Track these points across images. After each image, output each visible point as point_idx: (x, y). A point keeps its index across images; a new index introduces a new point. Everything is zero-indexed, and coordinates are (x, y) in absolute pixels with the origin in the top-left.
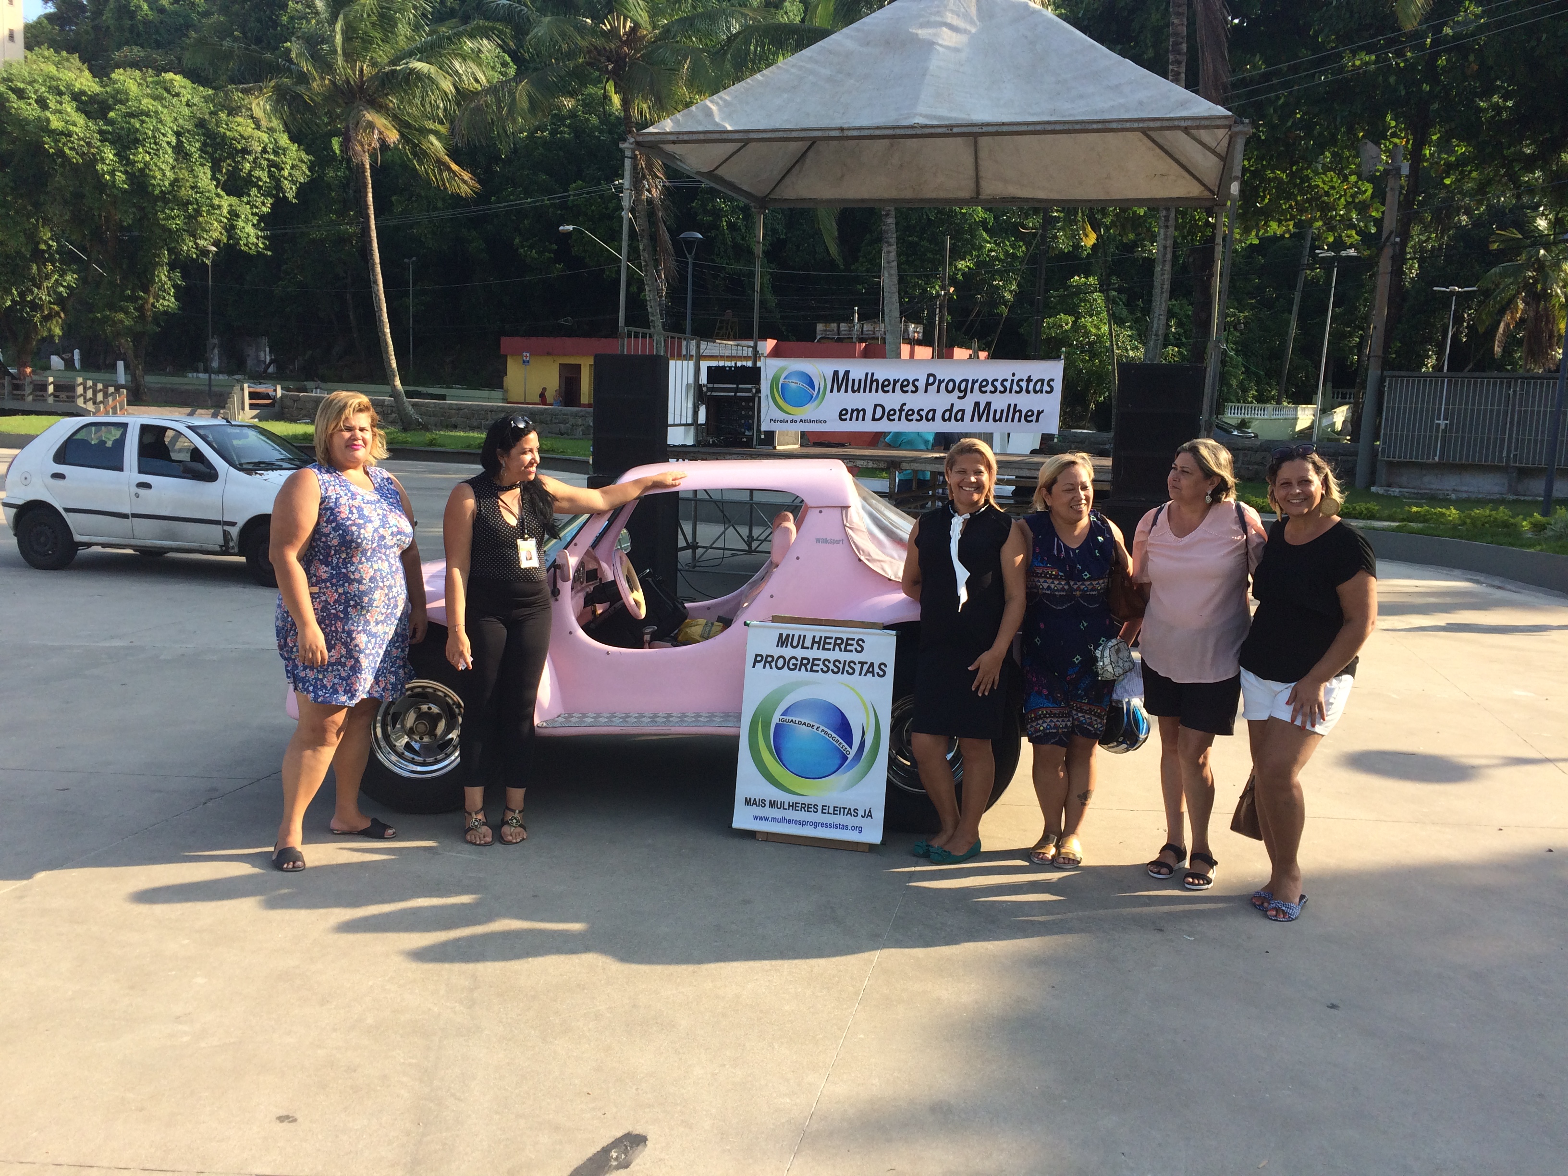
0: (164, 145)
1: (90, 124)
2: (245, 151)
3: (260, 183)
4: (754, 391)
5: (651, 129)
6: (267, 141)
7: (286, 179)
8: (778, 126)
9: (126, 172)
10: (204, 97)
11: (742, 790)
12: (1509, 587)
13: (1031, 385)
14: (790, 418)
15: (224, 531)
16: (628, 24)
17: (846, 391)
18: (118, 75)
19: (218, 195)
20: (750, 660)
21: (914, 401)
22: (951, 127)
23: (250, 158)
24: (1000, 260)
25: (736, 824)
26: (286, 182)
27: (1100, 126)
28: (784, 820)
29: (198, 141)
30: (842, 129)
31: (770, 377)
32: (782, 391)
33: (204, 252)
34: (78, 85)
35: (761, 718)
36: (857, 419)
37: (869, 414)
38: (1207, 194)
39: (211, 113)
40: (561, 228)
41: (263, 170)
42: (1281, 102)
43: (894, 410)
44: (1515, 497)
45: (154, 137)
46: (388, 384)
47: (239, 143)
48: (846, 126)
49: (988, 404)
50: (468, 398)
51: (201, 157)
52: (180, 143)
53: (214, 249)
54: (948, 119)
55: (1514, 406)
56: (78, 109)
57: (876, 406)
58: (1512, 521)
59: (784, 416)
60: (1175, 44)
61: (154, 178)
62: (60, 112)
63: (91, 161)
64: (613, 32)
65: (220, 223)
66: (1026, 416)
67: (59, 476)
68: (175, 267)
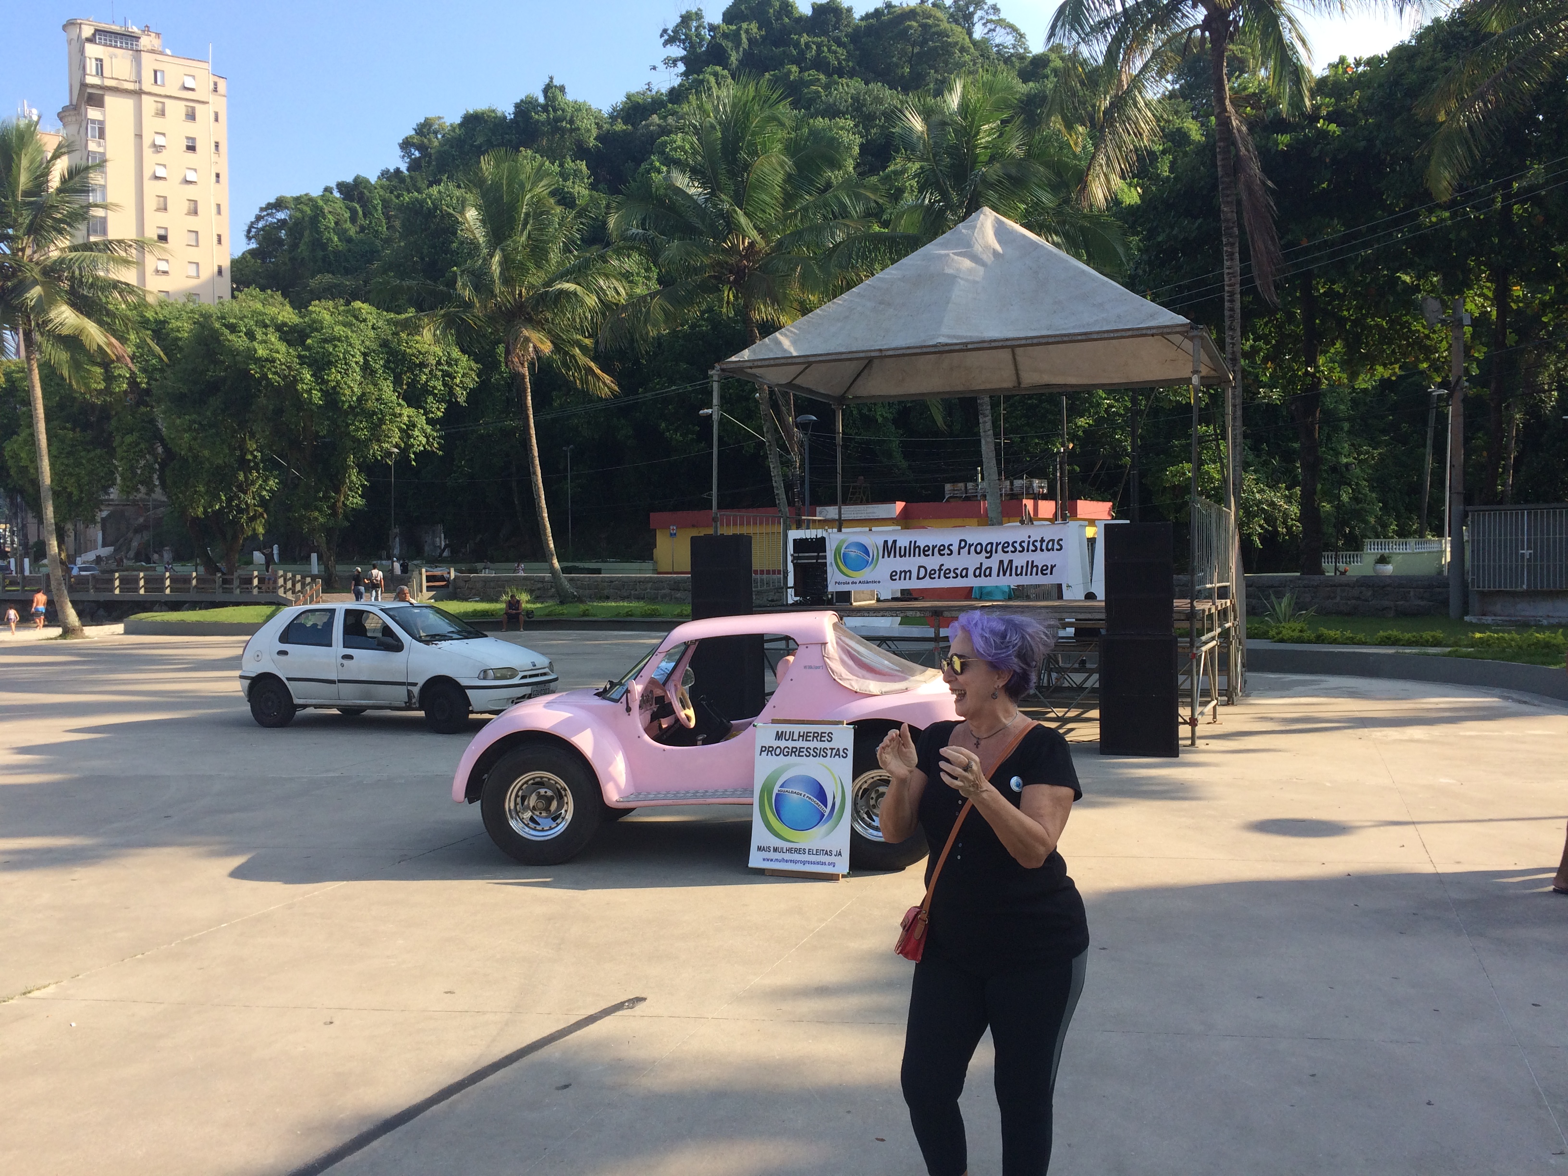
0: (353, 365)
1: (291, 350)
2: (422, 365)
3: (436, 391)
5: (733, 358)
6: (441, 354)
7: (457, 386)
8: (829, 350)
9: (321, 390)
10: (387, 321)
11: (755, 843)
13: (1044, 544)
15: (408, 690)
16: (747, 240)
17: (895, 556)
18: (315, 306)
19: (399, 405)
20: (757, 750)
21: (950, 562)
22: (966, 344)
23: (427, 371)
24: (1120, 415)
25: (751, 864)
26: (458, 389)
28: (783, 860)
29: (382, 359)
31: (834, 548)
32: (844, 559)
33: (389, 454)
34: (280, 318)
35: (766, 790)
36: (905, 579)
37: (914, 575)
39: (393, 334)
40: (701, 412)
41: (438, 379)
42: (1361, 259)
43: (935, 570)
45: (345, 358)
46: (547, 562)
47: (417, 358)
48: (886, 347)
49: (1011, 562)
50: (622, 571)
51: (384, 372)
52: (366, 362)
53: (396, 450)
54: (965, 337)
56: (280, 339)
57: (920, 567)
59: (846, 579)
60: (1227, 228)
61: (345, 395)
62: (265, 342)
63: (292, 382)
64: (734, 249)
65: (400, 429)
66: (1042, 570)
67: (283, 653)
68: (362, 467)
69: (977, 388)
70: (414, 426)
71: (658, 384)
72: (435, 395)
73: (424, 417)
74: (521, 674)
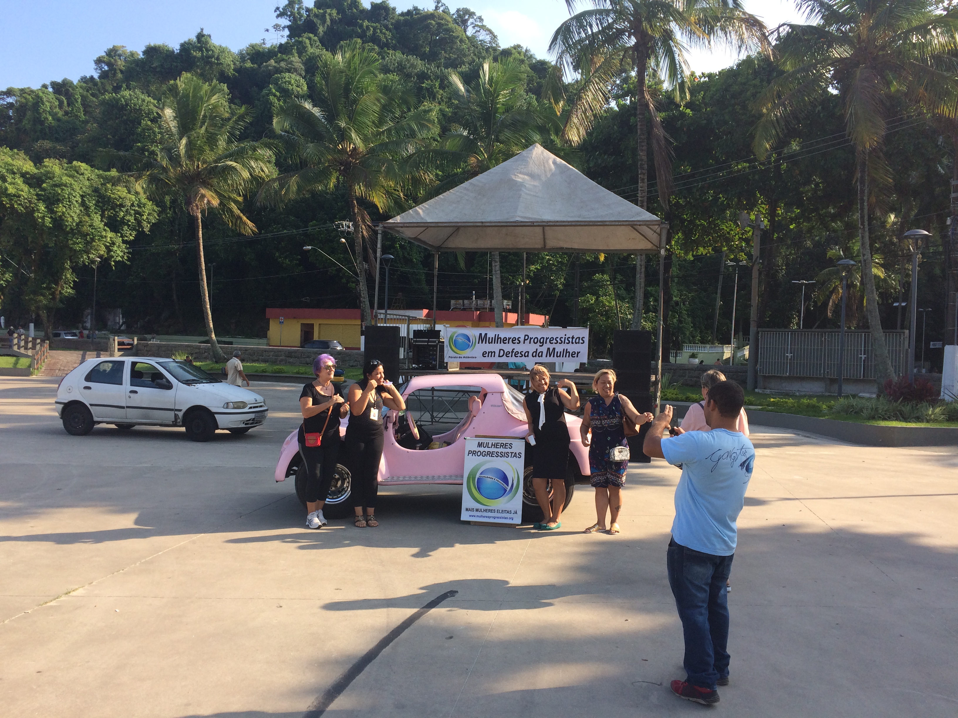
0: (75, 203)
1: (31, 190)
2: (121, 206)
3: (130, 223)
4: (437, 342)
5: (391, 221)
6: (134, 200)
7: (144, 220)
9: (51, 218)
10: (98, 175)
11: (464, 505)
12: (812, 436)
13: (574, 340)
14: (458, 356)
15: (175, 414)
16: (352, 146)
17: (486, 343)
18: (47, 162)
19: (105, 230)
20: (467, 453)
21: (519, 348)
22: (533, 222)
23: (124, 209)
24: (555, 266)
25: (462, 519)
26: (145, 223)
27: (601, 223)
28: (482, 516)
29: (94, 200)
30: (482, 222)
31: (447, 337)
32: (454, 343)
33: (93, 262)
34: (25, 169)
35: (472, 476)
36: (491, 356)
37: (497, 354)
38: (655, 248)
39: (102, 184)
40: (304, 248)
41: (131, 215)
42: (700, 186)
43: (509, 352)
44: (829, 394)
45: (69, 198)
46: (207, 336)
47: (118, 201)
48: (483, 221)
49: (554, 349)
50: (246, 344)
51: (95, 209)
52: (83, 201)
53: (99, 259)
54: (531, 218)
55: (825, 346)
56: (24, 182)
57: (500, 350)
58: (817, 404)
59: (456, 355)
60: (641, 165)
61: (67, 221)
62: (14, 184)
63: (31, 212)
64: (344, 150)
65: (105, 246)
66: (572, 354)
67: (89, 388)
68: (75, 269)
69: (521, 247)
70: (114, 244)
71: (275, 228)
72: (129, 226)
73: (121, 239)
74: (249, 406)
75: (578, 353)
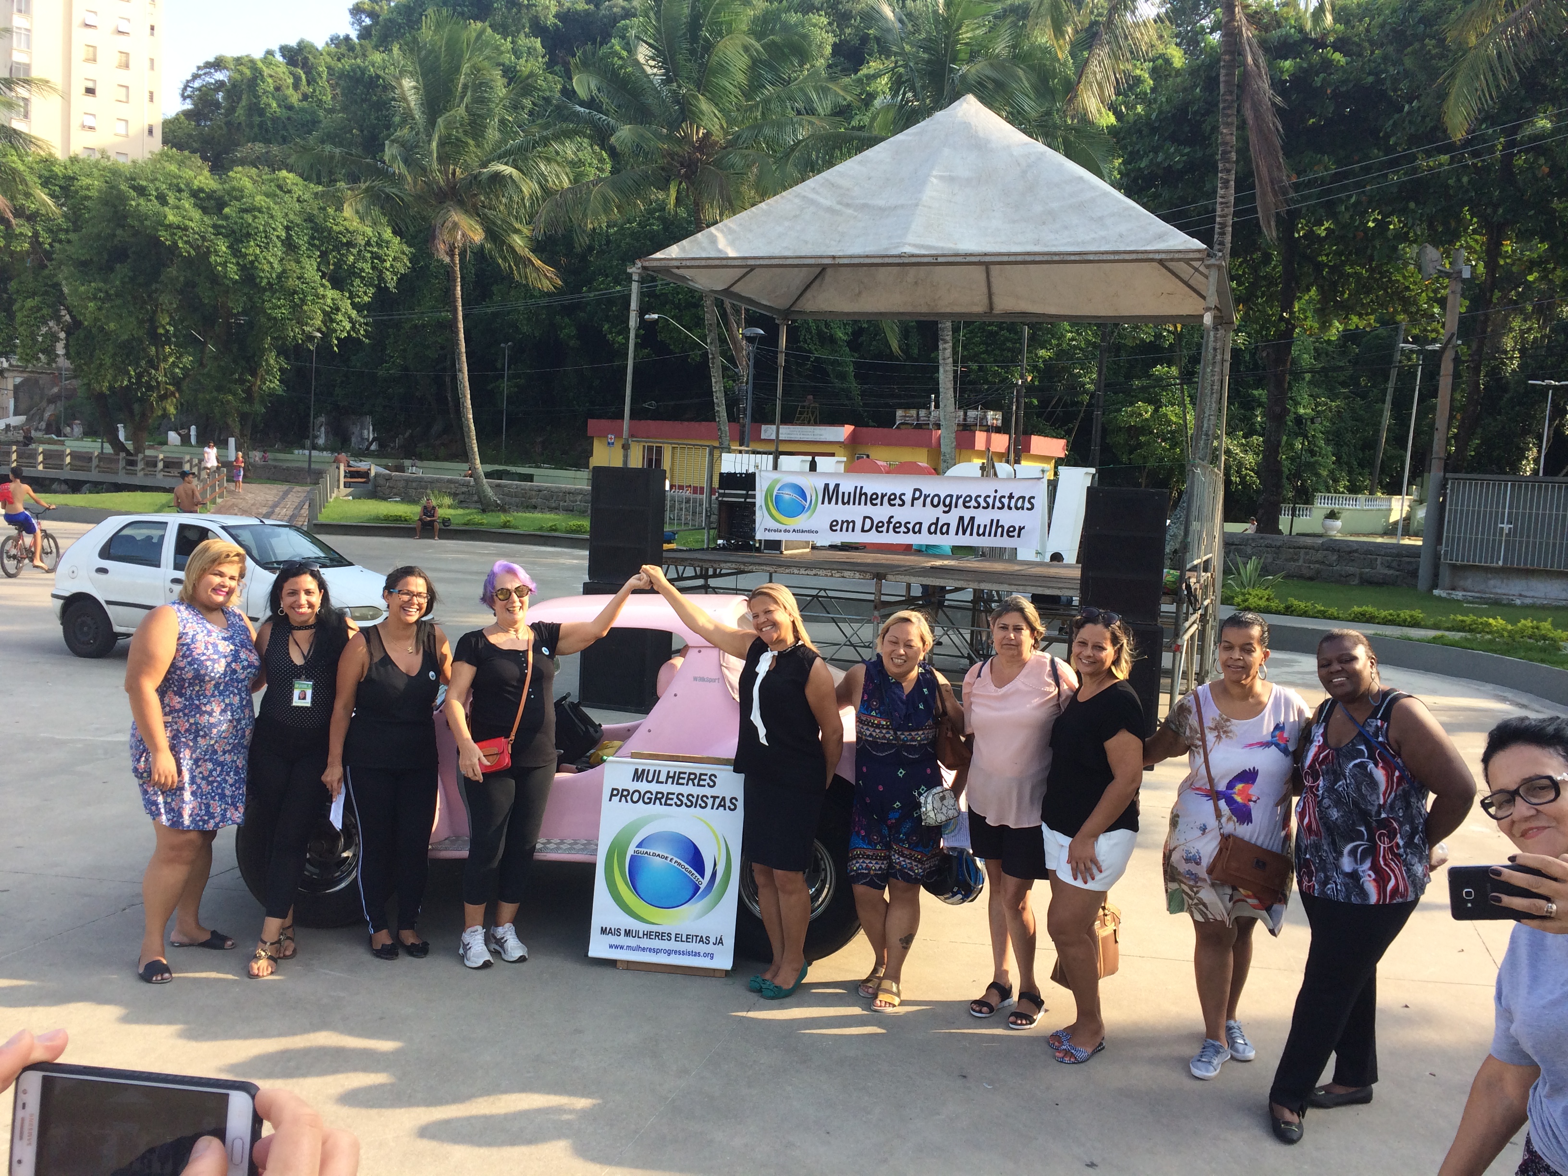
0: (275, 239)
1: (206, 219)
2: (350, 244)
3: (364, 274)
5: (660, 254)
6: (371, 234)
7: (388, 270)
8: (777, 253)
9: (238, 264)
10: (314, 194)
11: (597, 921)
13: (1013, 501)
14: (783, 527)
16: (701, 131)
17: (837, 503)
18: (236, 173)
19: (323, 285)
20: (607, 794)
21: (901, 514)
22: (936, 256)
23: (355, 251)
24: (1081, 349)
25: (592, 952)
26: (387, 273)
27: (1077, 258)
28: (638, 948)
29: (306, 234)
30: (834, 257)
31: (765, 489)
32: (776, 501)
33: (310, 338)
34: (197, 183)
35: (617, 848)
36: (847, 531)
37: (858, 526)
40: (646, 316)
41: (366, 261)
42: (1353, 200)
43: (883, 522)
45: (265, 231)
47: (345, 236)
48: (838, 254)
49: (972, 519)
51: (308, 249)
52: (289, 237)
53: (319, 335)
54: (936, 248)
56: (195, 205)
57: (865, 518)
59: (777, 526)
60: (1225, 153)
61: (263, 271)
62: (178, 208)
63: (204, 255)
64: (686, 138)
65: (324, 312)
66: (1008, 531)
67: (103, 571)
68: (282, 351)
69: (943, 311)
70: (338, 309)
72: (363, 278)
73: (350, 301)
75: (1021, 529)
